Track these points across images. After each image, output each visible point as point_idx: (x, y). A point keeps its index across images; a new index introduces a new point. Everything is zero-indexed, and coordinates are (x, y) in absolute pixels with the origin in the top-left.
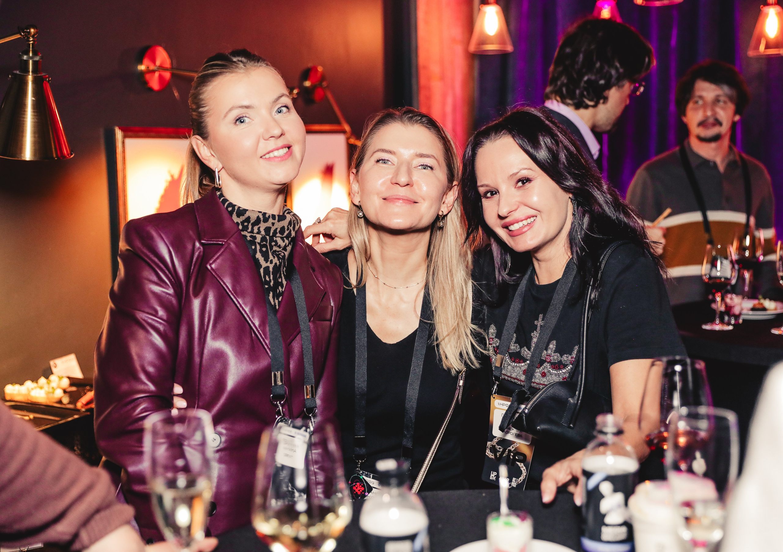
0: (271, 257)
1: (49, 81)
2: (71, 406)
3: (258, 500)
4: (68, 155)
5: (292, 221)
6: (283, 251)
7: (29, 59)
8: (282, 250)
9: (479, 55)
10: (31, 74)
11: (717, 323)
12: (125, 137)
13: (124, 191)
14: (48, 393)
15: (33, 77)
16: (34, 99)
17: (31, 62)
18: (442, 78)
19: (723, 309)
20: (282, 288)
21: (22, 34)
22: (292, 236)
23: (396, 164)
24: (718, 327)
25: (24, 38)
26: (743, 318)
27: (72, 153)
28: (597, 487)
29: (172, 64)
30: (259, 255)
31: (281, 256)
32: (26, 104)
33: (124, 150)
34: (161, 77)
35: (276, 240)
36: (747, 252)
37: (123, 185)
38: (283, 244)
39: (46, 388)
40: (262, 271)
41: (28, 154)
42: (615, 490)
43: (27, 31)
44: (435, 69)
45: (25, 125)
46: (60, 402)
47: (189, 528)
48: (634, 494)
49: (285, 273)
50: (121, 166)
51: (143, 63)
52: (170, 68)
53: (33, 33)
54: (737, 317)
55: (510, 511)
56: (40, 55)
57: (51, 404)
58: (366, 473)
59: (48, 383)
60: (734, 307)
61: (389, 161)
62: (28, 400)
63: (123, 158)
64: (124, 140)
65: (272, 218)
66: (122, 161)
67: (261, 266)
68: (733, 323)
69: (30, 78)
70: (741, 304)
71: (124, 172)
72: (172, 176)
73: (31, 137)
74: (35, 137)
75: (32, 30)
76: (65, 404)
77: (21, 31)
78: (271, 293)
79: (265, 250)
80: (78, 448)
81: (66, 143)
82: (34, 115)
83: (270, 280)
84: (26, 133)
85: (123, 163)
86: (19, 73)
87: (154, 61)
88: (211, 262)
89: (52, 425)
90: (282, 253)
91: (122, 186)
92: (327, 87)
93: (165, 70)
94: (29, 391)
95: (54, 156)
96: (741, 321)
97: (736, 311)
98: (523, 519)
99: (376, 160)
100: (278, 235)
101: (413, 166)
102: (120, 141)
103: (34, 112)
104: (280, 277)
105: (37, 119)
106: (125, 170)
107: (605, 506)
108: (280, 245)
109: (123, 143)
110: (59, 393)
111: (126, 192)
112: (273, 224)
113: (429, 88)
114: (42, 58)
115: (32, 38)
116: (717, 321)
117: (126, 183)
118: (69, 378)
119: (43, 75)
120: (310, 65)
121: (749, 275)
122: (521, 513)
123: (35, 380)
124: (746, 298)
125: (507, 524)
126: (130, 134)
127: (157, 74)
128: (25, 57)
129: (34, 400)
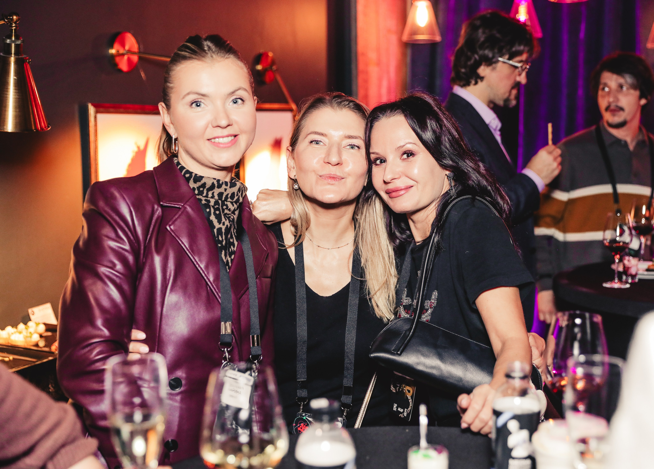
0: (223, 220)
1: (29, 62)
2: (46, 349)
3: (206, 433)
4: (46, 128)
5: (241, 188)
6: (233, 215)
7: (12, 43)
8: (231, 213)
9: (412, 44)
10: (13, 55)
11: (616, 282)
12: (97, 112)
13: (96, 160)
14: (26, 337)
15: (15, 58)
16: (15, 78)
17: (13, 45)
18: (379, 64)
19: (621, 269)
20: (234, 247)
21: (6, 20)
22: (240, 202)
23: (327, 145)
24: (616, 285)
25: (8, 24)
26: (639, 277)
27: (49, 126)
28: (505, 425)
29: (139, 48)
30: (213, 218)
31: (231, 218)
32: (9, 82)
33: (96, 124)
34: (129, 59)
35: (227, 204)
36: (643, 220)
37: (95, 154)
38: (232, 208)
39: (24, 333)
40: (215, 230)
41: (10, 127)
42: (521, 428)
43: (10, 18)
44: (372, 56)
45: (8, 101)
46: (37, 345)
47: (144, 457)
48: (537, 431)
49: (236, 234)
50: (93, 138)
51: (114, 47)
52: (138, 52)
53: (15, 20)
54: (633, 277)
55: (429, 445)
56: (22, 39)
57: (29, 347)
58: (308, 415)
59: (26, 329)
60: (631, 268)
61: (321, 142)
62: (8, 343)
63: (95, 131)
64: (96, 115)
65: (225, 184)
66: (94, 133)
67: (215, 227)
68: (630, 282)
69: (12, 59)
70: (637, 265)
71: (95, 144)
72: (139, 148)
73: (13, 111)
74: (16, 111)
75: (15, 17)
76: (41, 348)
77: (5, 18)
78: (223, 251)
79: (219, 213)
80: (52, 386)
81: (44, 117)
82: (16, 92)
83: (223, 240)
84: (8, 108)
85: (95, 135)
86: (3, 55)
87: (123, 46)
88: (170, 223)
89: (29, 365)
90: (232, 216)
91: (94, 156)
92: (276, 70)
93: (133, 53)
94: (9, 335)
95: (33, 128)
96: (637, 280)
97: (633, 271)
98: (440, 452)
99: (310, 141)
100: (229, 200)
101: (342, 146)
102: (92, 117)
103: (15, 89)
104: (232, 237)
105: (18, 95)
106: (97, 142)
107: (512, 441)
108: (230, 209)
109: (95, 117)
110: (36, 338)
111: (98, 160)
112: (226, 190)
113: (366, 73)
114: (23, 42)
115: (14, 24)
116: (616, 281)
117: (97, 153)
118: (45, 324)
119: (24, 56)
120: (262, 51)
121: (644, 240)
122: (438, 447)
123: (15, 325)
124: (642, 260)
125: (426, 456)
126: (101, 109)
127: (126, 57)
128: (8, 41)
129: (14, 343)
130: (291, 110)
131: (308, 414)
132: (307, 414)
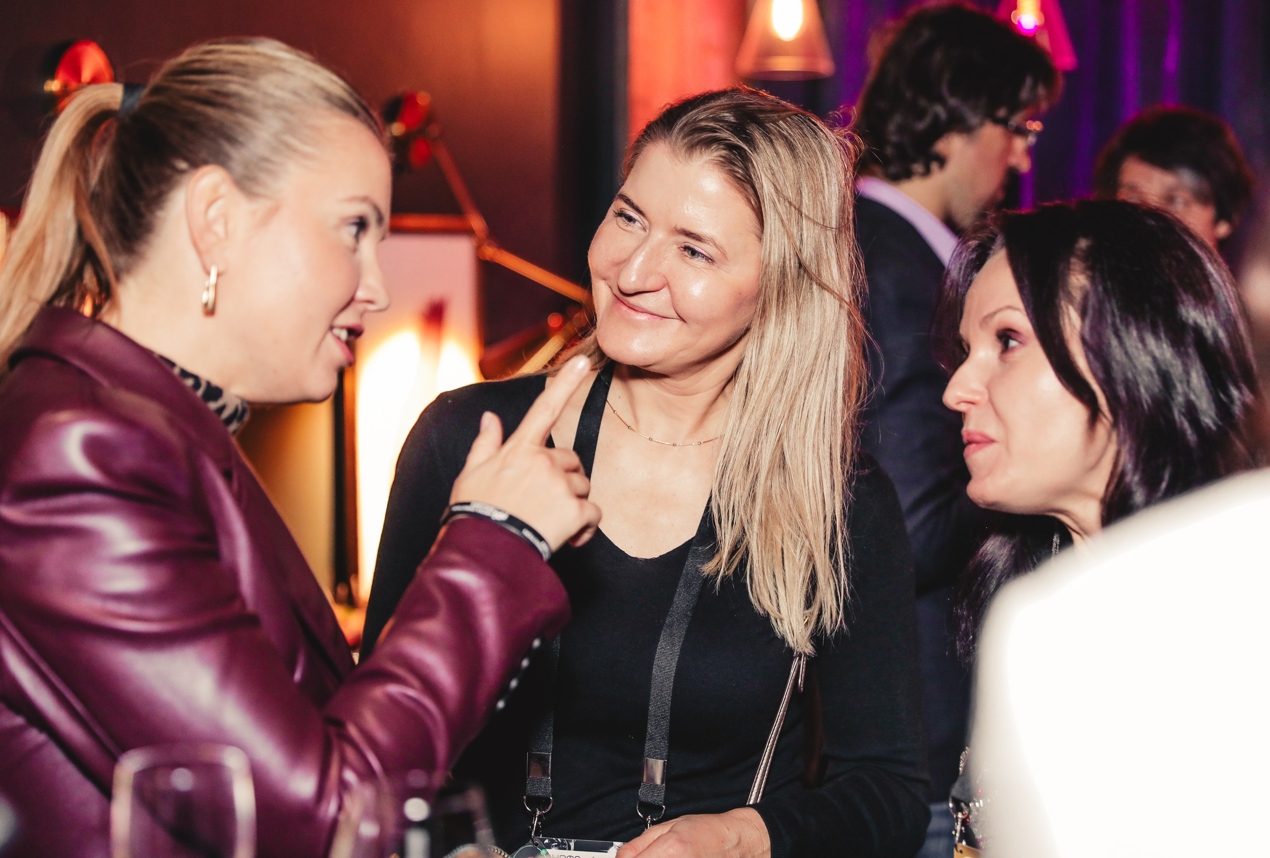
51: (56, 77)
58: (558, 842)
87: (76, 73)
92: (438, 136)
130: (468, 232)
131: (557, 840)
132: (554, 839)
